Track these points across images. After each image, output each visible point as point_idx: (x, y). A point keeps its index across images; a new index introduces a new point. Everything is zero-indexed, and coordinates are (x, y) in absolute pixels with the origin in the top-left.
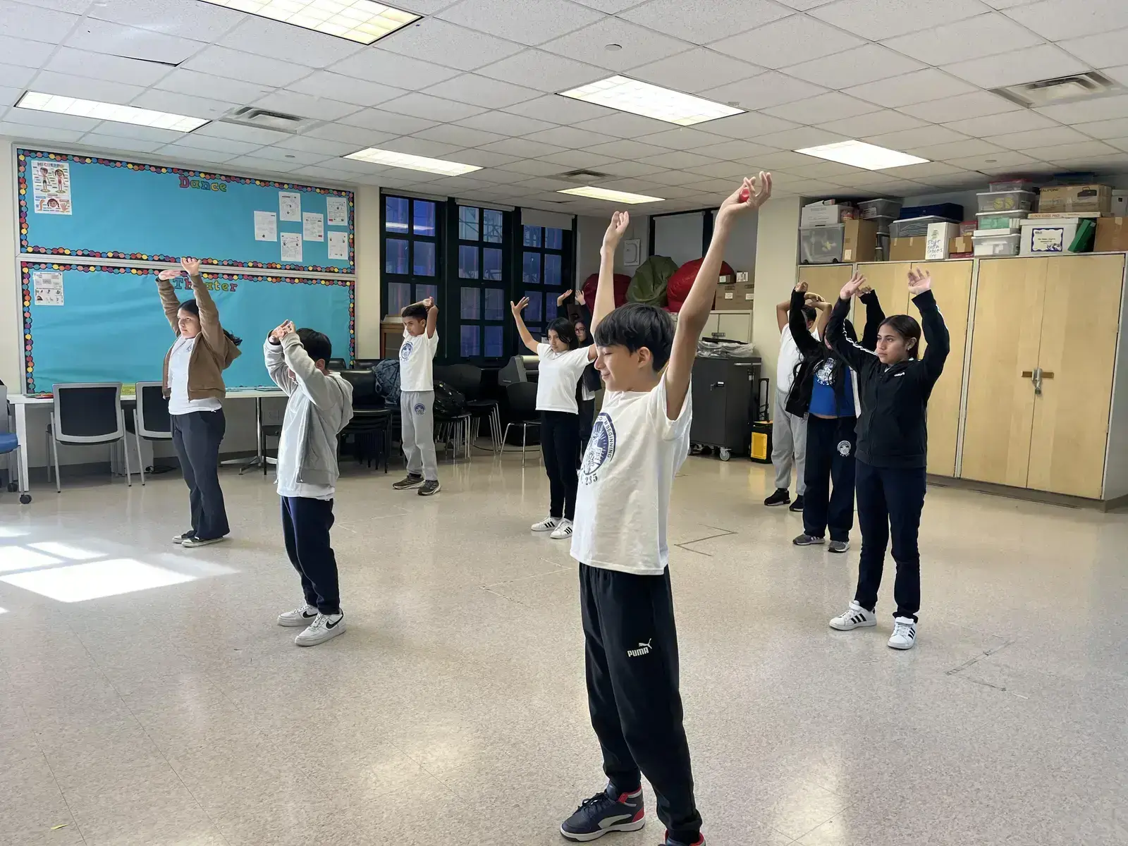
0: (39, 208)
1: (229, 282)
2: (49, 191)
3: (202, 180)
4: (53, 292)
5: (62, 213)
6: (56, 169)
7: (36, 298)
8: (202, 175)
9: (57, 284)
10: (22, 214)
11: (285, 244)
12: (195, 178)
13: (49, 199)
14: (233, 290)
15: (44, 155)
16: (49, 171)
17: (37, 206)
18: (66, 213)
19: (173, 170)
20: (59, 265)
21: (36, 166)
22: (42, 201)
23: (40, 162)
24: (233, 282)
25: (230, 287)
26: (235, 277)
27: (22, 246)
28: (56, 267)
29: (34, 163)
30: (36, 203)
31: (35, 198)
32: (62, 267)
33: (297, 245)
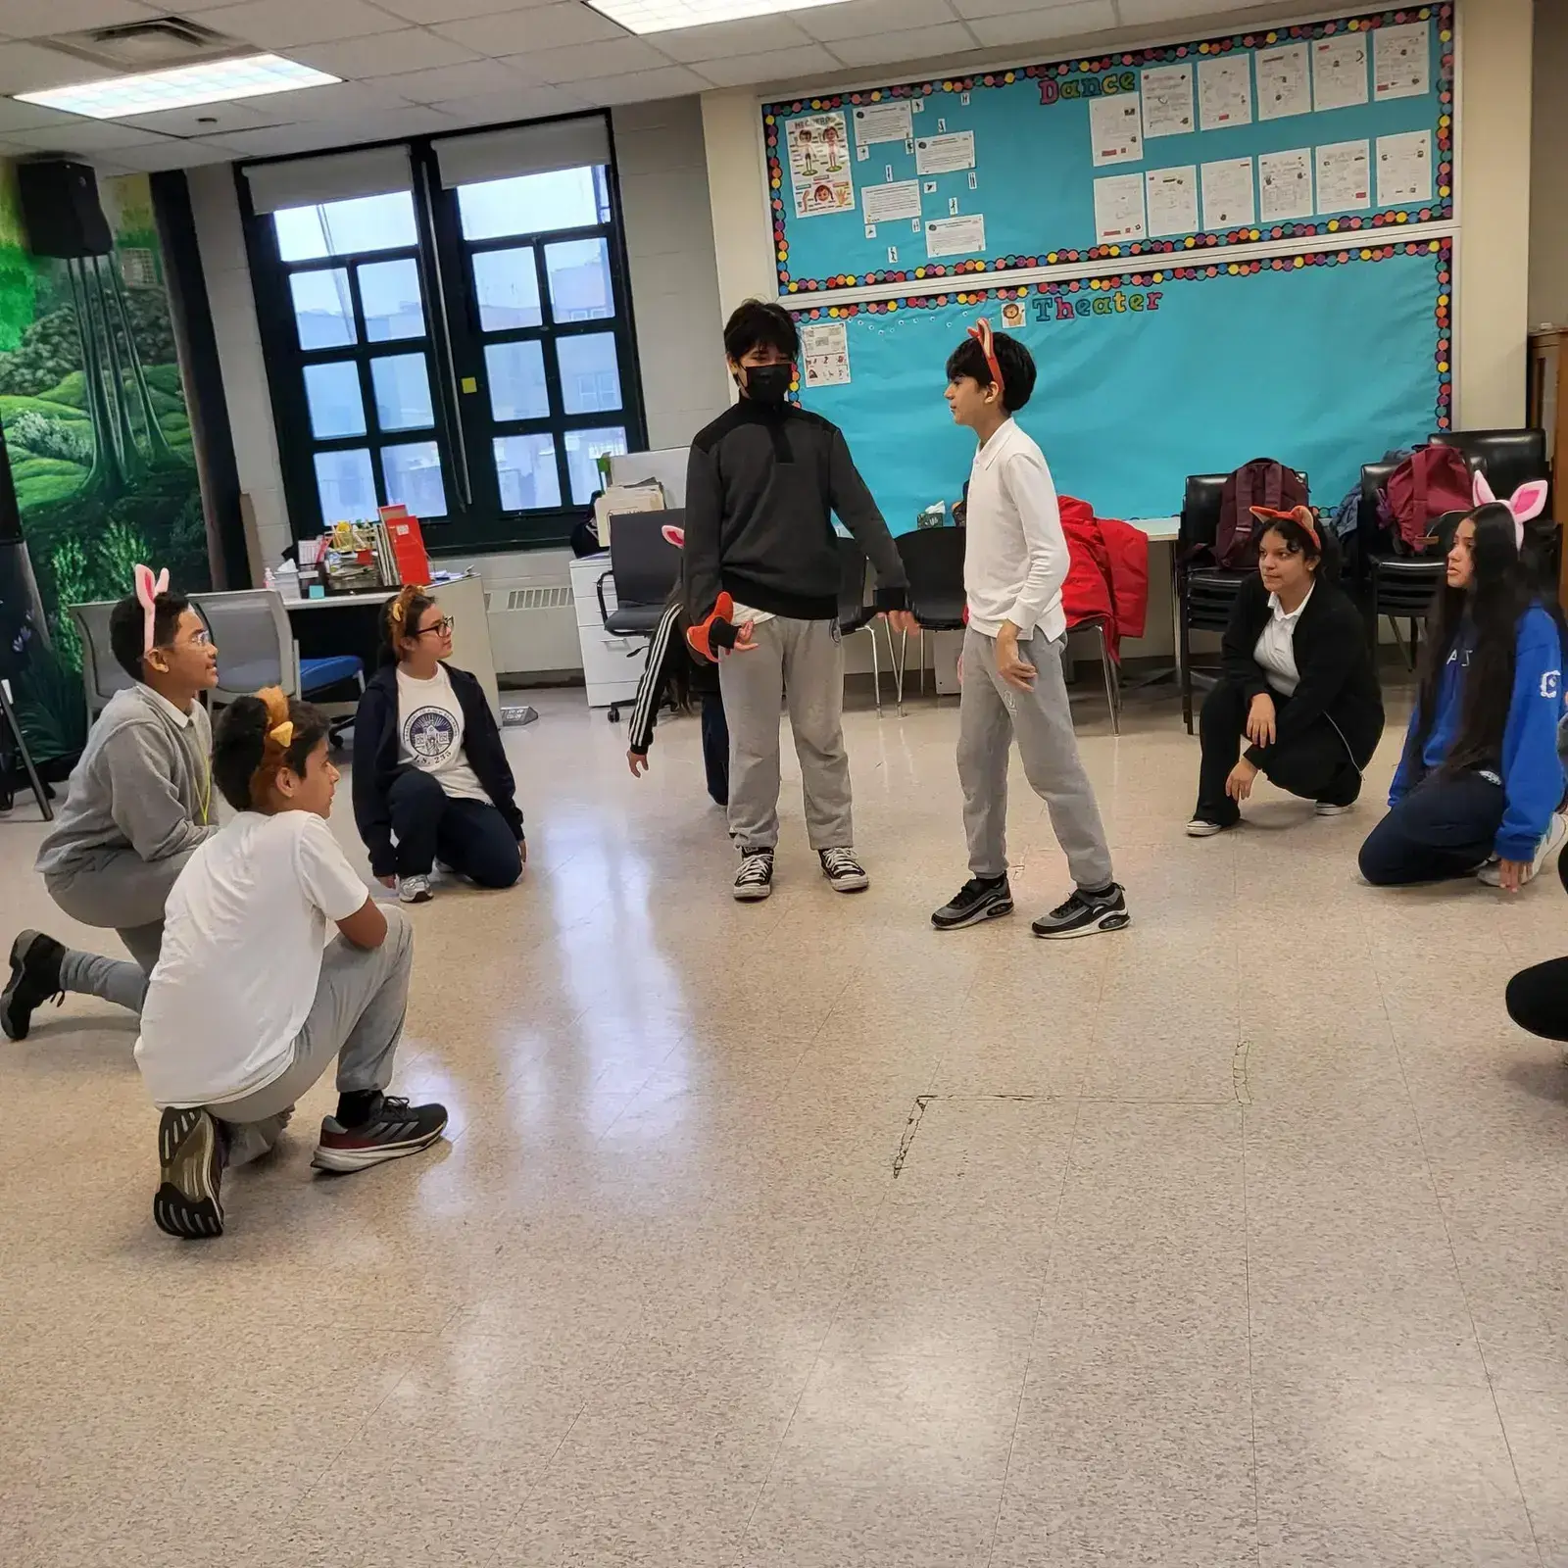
0: (803, 208)
1: (1144, 291)
2: (816, 172)
3: (1084, 76)
4: (833, 359)
5: (840, 210)
6: (824, 128)
7: (807, 374)
8: (1085, 66)
9: (838, 343)
10: (778, 224)
11: (1269, 182)
12: (1070, 77)
13: (816, 186)
14: (1153, 306)
15: (806, 105)
16: (813, 135)
17: (799, 203)
18: (845, 208)
19: (1025, 73)
20: (840, 307)
21: (793, 129)
22: (807, 193)
23: (798, 120)
24: (1154, 288)
25: (1147, 301)
26: (1157, 277)
27: (781, 283)
28: (834, 312)
29: (789, 124)
30: (798, 198)
31: (795, 191)
32: (844, 312)
33: (1300, 176)
